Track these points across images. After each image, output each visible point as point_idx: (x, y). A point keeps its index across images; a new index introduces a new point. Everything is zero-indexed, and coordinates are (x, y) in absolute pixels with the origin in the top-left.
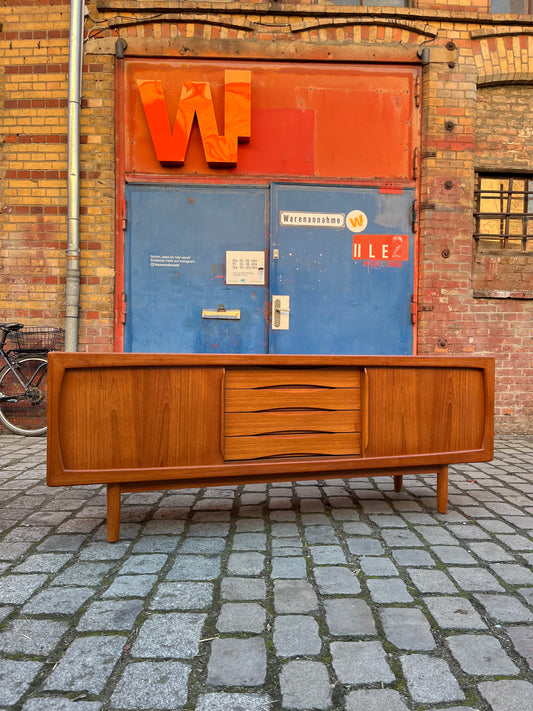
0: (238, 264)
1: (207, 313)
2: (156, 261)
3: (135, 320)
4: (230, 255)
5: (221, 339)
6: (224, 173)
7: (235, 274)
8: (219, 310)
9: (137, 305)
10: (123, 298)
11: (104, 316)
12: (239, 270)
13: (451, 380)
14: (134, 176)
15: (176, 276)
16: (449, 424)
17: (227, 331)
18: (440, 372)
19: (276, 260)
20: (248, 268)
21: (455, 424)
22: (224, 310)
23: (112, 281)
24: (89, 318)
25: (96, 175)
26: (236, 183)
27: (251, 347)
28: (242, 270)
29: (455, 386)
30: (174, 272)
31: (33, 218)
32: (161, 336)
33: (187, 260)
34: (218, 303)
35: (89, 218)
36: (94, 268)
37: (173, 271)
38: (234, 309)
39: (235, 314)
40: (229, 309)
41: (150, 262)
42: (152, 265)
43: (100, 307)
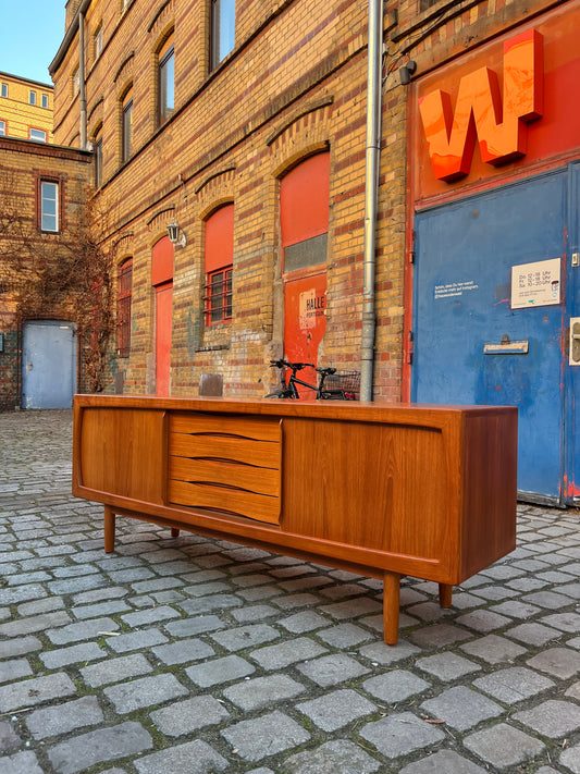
0: (526, 282)
1: (490, 348)
2: (441, 292)
3: (421, 360)
4: (517, 271)
5: (505, 380)
6: (511, 168)
7: (521, 295)
8: (503, 343)
9: (423, 342)
10: (409, 337)
11: (393, 357)
12: (527, 289)
13: (391, 442)
14: (422, 204)
15: (459, 306)
16: (389, 509)
17: (511, 369)
18: (375, 429)
19: (576, 268)
20: (538, 284)
21: (399, 510)
22: (509, 342)
23: (400, 321)
24: (383, 360)
25: (390, 213)
26: (525, 176)
27: (541, 390)
28: (530, 289)
29: (398, 453)
30: (457, 302)
31: (348, 268)
32: (443, 377)
33: (470, 286)
34: (501, 333)
35: (384, 259)
36: (387, 309)
37: (456, 300)
38: (520, 341)
39: (521, 346)
40: (515, 341)
41: (434, 294)
42: (436, 297)
43: (390, 348)
